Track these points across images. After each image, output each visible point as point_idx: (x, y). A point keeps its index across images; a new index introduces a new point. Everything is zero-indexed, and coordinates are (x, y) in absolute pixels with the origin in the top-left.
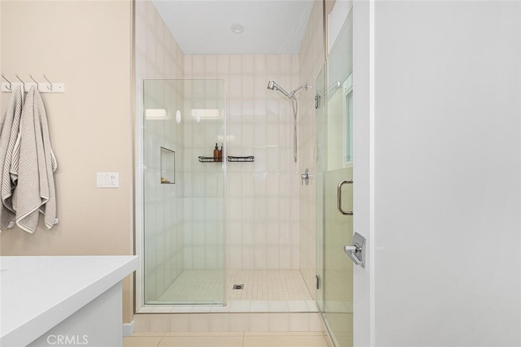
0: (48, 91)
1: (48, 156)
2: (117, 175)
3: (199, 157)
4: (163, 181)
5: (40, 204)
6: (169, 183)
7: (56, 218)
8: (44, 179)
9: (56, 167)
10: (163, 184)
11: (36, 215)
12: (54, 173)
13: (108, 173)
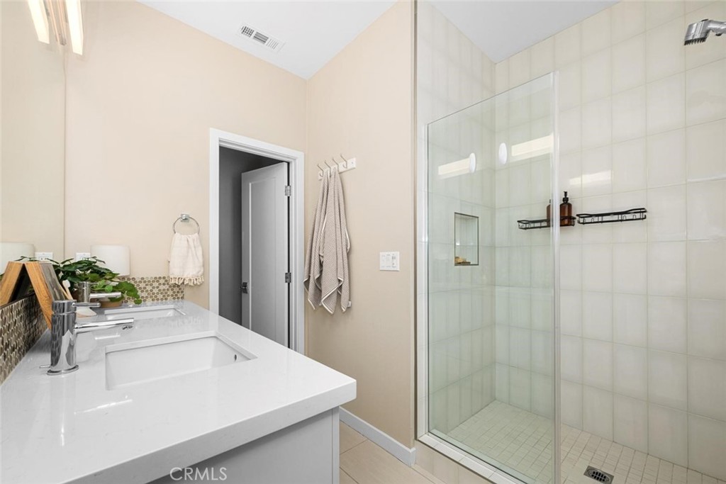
0: (345, 169)
1: (344, 236)
2: (397, 254)
3: (519, 222)
4: (459, 261)
5: (337, 285)
6: (468, 264)
7: (350, 300)
8: (340, 261)
9: (348, 248)
10: (458, 267)
11: (335, 296)
12: (348, 254)
13: (389, 253)
